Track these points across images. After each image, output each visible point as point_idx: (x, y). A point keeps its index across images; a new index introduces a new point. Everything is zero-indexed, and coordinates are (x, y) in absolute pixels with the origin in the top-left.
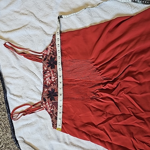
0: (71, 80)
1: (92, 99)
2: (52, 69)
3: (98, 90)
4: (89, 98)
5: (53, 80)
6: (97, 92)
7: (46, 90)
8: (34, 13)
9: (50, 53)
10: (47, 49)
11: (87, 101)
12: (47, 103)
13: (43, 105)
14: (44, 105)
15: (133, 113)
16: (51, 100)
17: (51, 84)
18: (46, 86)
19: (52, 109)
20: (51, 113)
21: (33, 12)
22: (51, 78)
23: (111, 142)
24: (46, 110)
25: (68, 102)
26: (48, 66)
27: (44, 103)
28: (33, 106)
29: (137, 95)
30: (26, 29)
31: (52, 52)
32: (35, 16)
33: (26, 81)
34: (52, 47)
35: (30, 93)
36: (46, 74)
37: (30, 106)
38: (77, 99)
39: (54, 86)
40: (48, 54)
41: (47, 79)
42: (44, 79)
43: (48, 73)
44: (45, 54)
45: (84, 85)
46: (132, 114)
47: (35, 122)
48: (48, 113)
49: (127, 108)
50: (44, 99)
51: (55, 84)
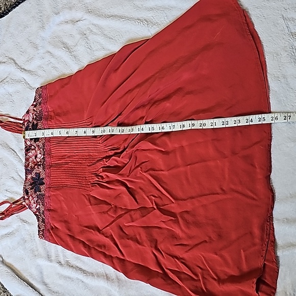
0: (63, 157)
1: (93, 184)
3: (101, 169)
5: (38, 160)
6: (101, 172)
7: (29, 177)
8: (15, 59)
9: (33, 118)
10: (28, 112)
11: (86, 188)
12: (31, 197)
13: (25, 201)
14: (27, 202)
15: (156, 204)
17: (34, 167)
18: (28, 170)
19: (38, 206)
20: (37, 213)
21: (13, 57)
22: (36, 157)
23: (123, 258)
24: (30, 208)
25: (58, 192)
27: (26, 197)
28: (13, 203)
29: (163, 172)
30: (3, 85)
31: (35, 115)
32: (16, 63)
33: (5, 165)
34: (35, 109)
35: (10, 183)
36: (30, 152)
37: (10, 204)
38: (71, 187)
39: (38, 168)
40: (31, 120)
41: (31, 159)
42: (27, 160)
43: (32, 150)
44: (27, 121)
45: (81, 162)
46: (155, 207)
47: (17, 230)
48: (34, 213)
49: (148, 197)
50: (26, 192)
51: (40, 165)
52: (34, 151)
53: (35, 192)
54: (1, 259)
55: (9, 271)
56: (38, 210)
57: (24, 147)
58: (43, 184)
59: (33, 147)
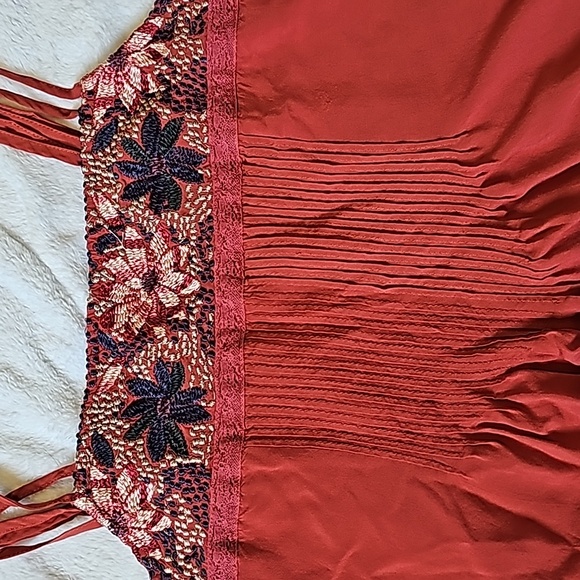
0: (312, 300)
1: (477, 441)
2: (157, 212)
3: (520, 376)
4: (454, 434)
5: (170, 300)
6: (520, 389)
7: (113, 373)
9: (145, 93)
10: (119, 57)
11: (437, 456)
13: (89, 492)
14: (101, 496)
16: (156, 452)
18: (111, 345)
19: (165, 522)
20: (157, 555)
22: (152, 281)
24: (119, 528)
25: (284, 466)
26: (130, 194)
27: (96, 474)
28: (15, 497)
31: (160, 79)
34: (159, 47)
36: (114, 255)
38: (356, 443)
39: (175, 339)
41: (119, 293)
42: (100, 292)
43: (131, 245)
44: (104, 101)
45: (410, 330)
48: (136, 551)
50: (98, 448)
51: (184, 326)
52: (138, 254)
56: (167, 539)
57: (82, 226)
58: (202, 416)
59: (131, 233)
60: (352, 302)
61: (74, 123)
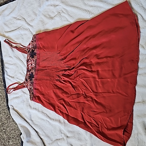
0: (45, 67)
1: (57, 80)
2: (32, 58)
3: (61, 75)
4: (55, 79)
5: (33, 66)
6: (61, 76)
7: (28, 73)
8: (25, 19)
9: (32, 47)
10: (29, 44)
11: (53, 81)
12: (28, 82)
13: (25, 84)
14: (26, 84)
17: (31, 69)
18: (29, 70)
19: (31, 87)
20: (30, 90)
21: (24, 18)
22: (32, 65)
23: (68, 114)
24: (27, 87)
26: (30, 57)
27: (26, 82)
28: (20, 84)
30: (19, 30)
31: (33, 46)
32: (26, 21)
33: (17, 67)
34: (32, 43)
35: (19, 75)
36: (29, 62)
37: (18, 85)
39: (33, 70)
40: (31, 48)
41: (29, 66)
42: (28, 66)
43: (30, 61)
44: (29, 48)
46: (84, 94)
47: (21, 96)
48: (28, 89)
49: (81, 89)
50: (26, 80)
51: (33, 69)
52: (31, 62)
53: (30, 81)
54: (13, 108)
55: (16, 113)
56: (31, 88)
57: (26, 59)
58: (34, 77)
60: (48, 67)
61: (27, 50)
